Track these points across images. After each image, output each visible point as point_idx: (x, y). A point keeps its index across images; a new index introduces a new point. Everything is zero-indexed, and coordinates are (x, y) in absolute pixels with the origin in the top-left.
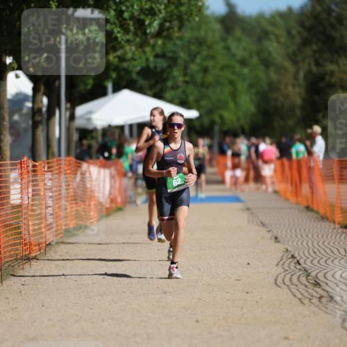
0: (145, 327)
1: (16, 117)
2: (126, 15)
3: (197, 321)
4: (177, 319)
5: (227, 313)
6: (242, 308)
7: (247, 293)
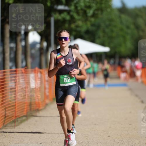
0: (87, 139)
1: (33, 51)
2: (79, 8)
3: (109, 137)
4: (100, 135)
5: (121, 133)
6: (128, 131)
7: (130, 124)
